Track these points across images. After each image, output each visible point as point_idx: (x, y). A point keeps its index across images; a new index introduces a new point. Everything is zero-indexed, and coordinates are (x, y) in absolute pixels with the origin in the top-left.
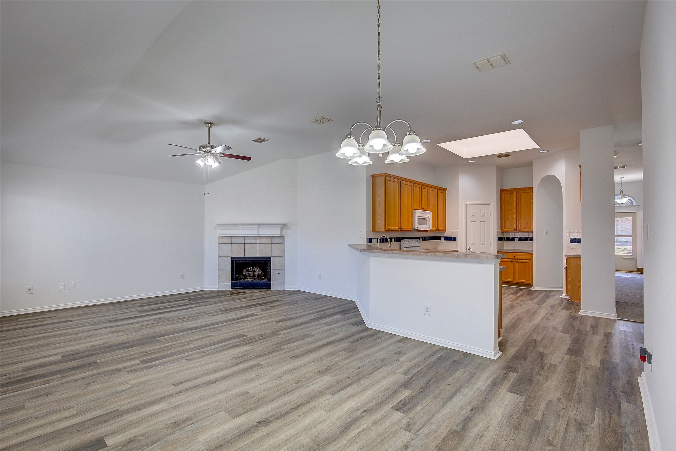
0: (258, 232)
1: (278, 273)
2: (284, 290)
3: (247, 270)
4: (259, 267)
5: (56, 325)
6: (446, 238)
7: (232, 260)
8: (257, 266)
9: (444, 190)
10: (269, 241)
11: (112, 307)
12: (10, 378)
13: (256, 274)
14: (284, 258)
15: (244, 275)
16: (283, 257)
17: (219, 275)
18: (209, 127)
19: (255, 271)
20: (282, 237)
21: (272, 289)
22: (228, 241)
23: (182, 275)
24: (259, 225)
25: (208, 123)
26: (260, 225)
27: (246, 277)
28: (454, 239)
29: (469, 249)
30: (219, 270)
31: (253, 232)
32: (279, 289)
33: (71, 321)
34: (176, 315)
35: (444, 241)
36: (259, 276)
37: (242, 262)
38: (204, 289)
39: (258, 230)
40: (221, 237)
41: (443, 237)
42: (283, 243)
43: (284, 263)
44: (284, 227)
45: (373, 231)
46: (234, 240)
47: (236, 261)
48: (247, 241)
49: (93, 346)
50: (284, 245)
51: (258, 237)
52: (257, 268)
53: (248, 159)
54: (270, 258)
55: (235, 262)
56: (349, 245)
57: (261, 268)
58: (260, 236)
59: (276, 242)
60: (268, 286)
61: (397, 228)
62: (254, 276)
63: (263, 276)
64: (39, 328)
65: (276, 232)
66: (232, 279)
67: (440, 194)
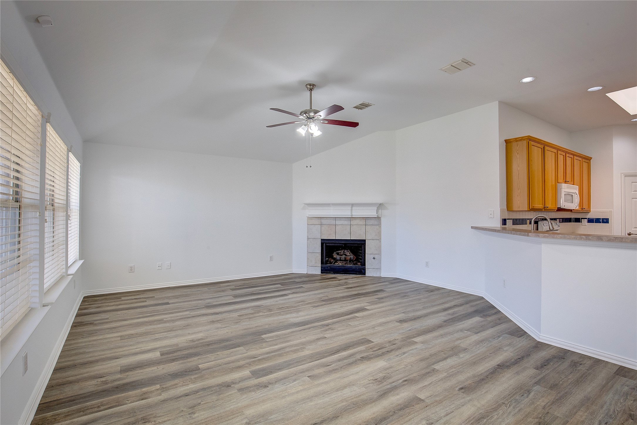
0: (352, 212)
1: (374, 258)
2: (380, 278)
3: (338, 254)
4: (350, 251)
5: (155, 307)
6: (590, 221)
7: (322, 243)
8: (347, 250)
9: (588, 159)
10: (362, 222)
11: (206, 289)
12: (106, 383)
13: (348, 258)
14: (381, 241)
15: (335, 259)
16: (379, 240)
17: (308, 259)
18: (311, 90)
19: (346, 255)
20: (378, 218)
21: (366, 275)
22: (317, 222)
23: (271, 257)
24: (353, 205)
25: (310, 85)
26: (354, 205)
27: (336, 260)
28: (606, 221)
29: (629, 234)
30: (308, 252)
31: (346, 212)
32: (375, 275)
33: (168, 304)
34: (273, 303)
35: (587, 224)
36: (351, 260)
37: (333, 245)
38: (292, 271)
39: (352, 210)
40: (310, 218)
41: (586, 218)
42: (379, 225)
43: (380, 247)
44: (380, 206)
45: (507, 210)
46: (324, 221)
47: (326, 243)
48: (338, 222)
49: (193, 341)
50: (380, 227)
51: (351, 218)
52: (348, 252)
53: (354, 125)
54: (365, 241)
55: (324, 244)
56: (472, 227)
57: (353, 252)
58: (353, 216)
59: (371, 224)
60: (362, 271)
61: (540, 206)
62: (345, 260)
63: (354, 261)
64: (139, 310)
65: (372, 212)
66: (322, 263)
67: (584, 163)
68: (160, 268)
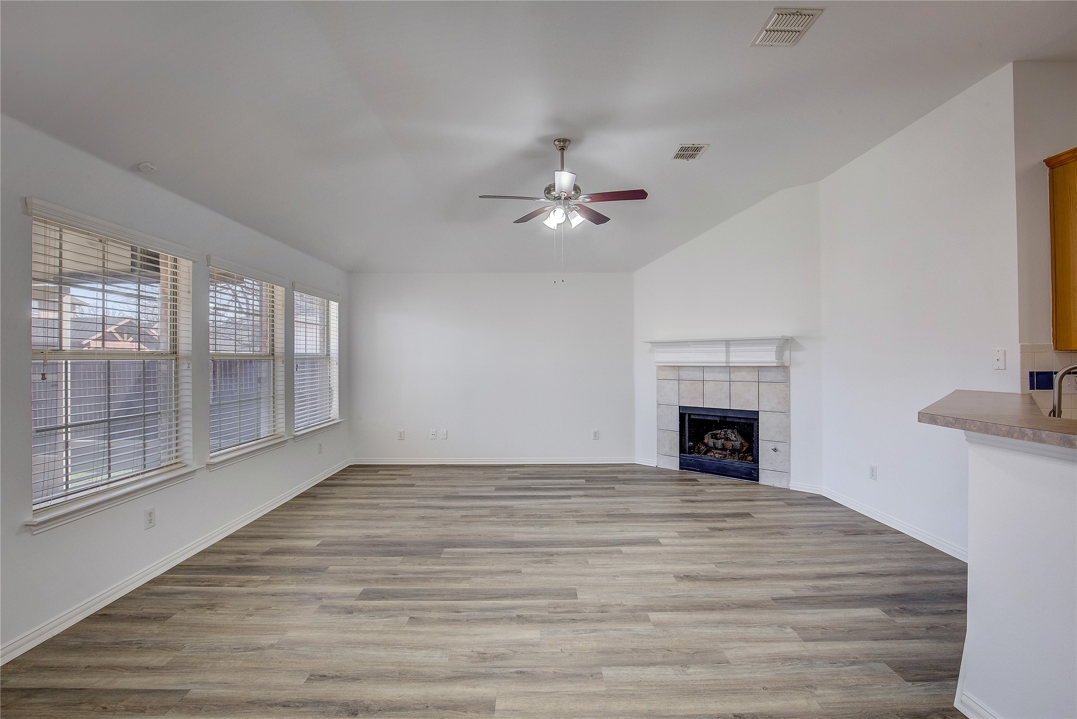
0: (728, 356)
1: (775, 450)
2: (788, 491)
3: (714, 436)
4: (737, 431)
5: (394, 488)
7: (680, 414)
8: (733, 429)
10: (753, 376)
13: (729, 445)
14: (789, 416)
15: (706, 445)
16: (787, 412)
17: (658, 440)
18: (562, 148)
19: (727, 439)
20: (783, 368)
21: (761, 482)
22: (672, 375)
23: (595, 433)
24: (728, 343)
25: (561, 141)
26: (731, 342)
27: (709, 449)
30: (659, 430)
31: (717, 357)
32: (777, 485)
33: (412, 486)
36: (734, 451)
37: (700, 417)
38: (635, 461)
39: (728, 352)
40: (662, 368)
42: (787, 381)
43: (788, 428)
44: (786, 344)
45: (1055, 349)
46: (684, 374)
47: (689, 415)
48: (707, 376)
50: (789, 387)
51: (729, 368)
52: (734, 434)
53: (639, 195)
54: (757, 413)
55: (687, 417)
57: (741, 433)
58: (731, 365)
59: (769, 379)
60: (752, 475)
62: (724, 448)
63: (744, 453)
65: (768, 356)
66: (682, 450)
68: (434, 437)
